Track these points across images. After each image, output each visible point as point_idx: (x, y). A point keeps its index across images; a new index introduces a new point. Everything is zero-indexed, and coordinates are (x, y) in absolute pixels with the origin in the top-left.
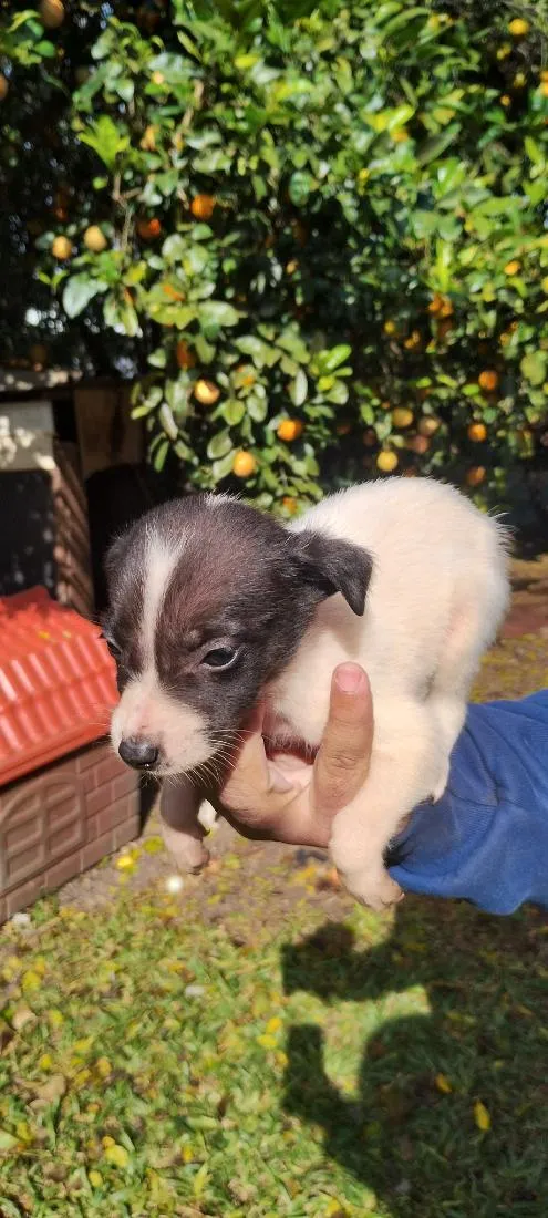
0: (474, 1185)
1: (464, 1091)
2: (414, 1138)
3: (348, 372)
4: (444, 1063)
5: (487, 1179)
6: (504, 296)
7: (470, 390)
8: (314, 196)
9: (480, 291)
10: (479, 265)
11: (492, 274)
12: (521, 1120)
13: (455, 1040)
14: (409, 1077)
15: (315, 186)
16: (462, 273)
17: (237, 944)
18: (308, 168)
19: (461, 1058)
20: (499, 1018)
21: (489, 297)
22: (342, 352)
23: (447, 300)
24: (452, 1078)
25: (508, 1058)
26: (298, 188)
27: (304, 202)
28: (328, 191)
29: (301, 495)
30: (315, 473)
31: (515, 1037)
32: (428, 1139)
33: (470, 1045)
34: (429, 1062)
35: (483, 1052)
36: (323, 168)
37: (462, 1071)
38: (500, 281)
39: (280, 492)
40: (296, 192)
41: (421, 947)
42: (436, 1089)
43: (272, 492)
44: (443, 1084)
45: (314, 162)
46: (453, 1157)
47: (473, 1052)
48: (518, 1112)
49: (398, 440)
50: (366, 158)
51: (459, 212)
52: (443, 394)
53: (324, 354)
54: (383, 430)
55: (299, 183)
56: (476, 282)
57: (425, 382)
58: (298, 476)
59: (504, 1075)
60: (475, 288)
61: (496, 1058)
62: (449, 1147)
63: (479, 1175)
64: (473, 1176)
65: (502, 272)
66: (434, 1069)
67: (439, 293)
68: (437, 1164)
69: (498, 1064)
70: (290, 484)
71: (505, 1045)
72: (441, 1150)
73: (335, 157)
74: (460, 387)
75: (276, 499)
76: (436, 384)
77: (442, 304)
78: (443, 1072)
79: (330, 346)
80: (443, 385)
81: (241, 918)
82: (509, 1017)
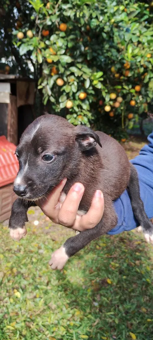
0: (117, 309)
1: (115, 284)
2: (101, 295)
3: (102, 79)
4: (110, 276)
5: (120, 307)
6: (146, 63)
7: (133, 91)
8: (98, 26)
9: (140, 62)
10: (140, 54)
11: (142, 57)
12: (130, 292)
13: (113, 270)
14: (100, 279)
15: (98, 23)
16: (134, 56)
17: (53, 240)
18: (97, 18)
19: (114, 275)
20: (125, 265)
21: (142, 63)
22: (100, 74)
23: (129, 64)
24: (112, 280)
25: (127, 276)
26: (93, 24)
27: (95, 28)
28: (102, 25)
29: (85, 115)
30: (89, 109)
31: (129, 270)
32: (104, 296)
33: (117, 272)
34: (106, 275)
35: (120, 273)
36: (101, 18)
37: (115, 279)
38: (146, 59)
39: (79, 113)
40: (92, 25)
41: (104, 245)
42: (107, 283)
43: (76, 113)
44: (109, 281)
45: (99, 16)
46: (111, 301)
47: (118, 273)
48: (129, 290)
49: (111, 103)
50: (113, 15)
51: (138, 34)
52: (125, 91)
53: (95, 74)
54: (107, 99)
55: (93, 22)
56: (139, 59)
57: (120, 87)
58: (84, 110)
59: (126, 280)
60: (138, 60)
61: (124, 275)
62: (110, 298)
63: (118, 306)
64: (116, 306)
65: (146, 57)
66: (107, 277)
67: (128, 61)
68: (106, 303)
69: (124, 277)
70: (81, 112)
71: (127, 272)
72: (108, 299)
73: (105, 16)
74: (129, 90)
75: (77, 115)
76: (123, 88)
77: (128, 65)
78: (109, 278)
79: (97, 72)
80: (125, 89)
81: (55, 233)
82: (128, 265)
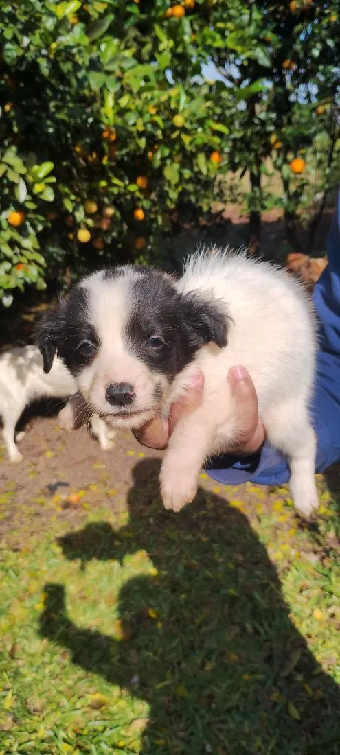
0: (177, 670)
1: (165, 616)
2: (139, 649)
3: (53, 180)
4: (152, 602)
5: (184, 666)
6: (149, 127)
7: (133, 188)
8: (21, 59)
9: (135, 125)
10: (133, 107)
11: (141, 114)
12: (199, 627)
13: (157, 586)
14: (132, 613)
15: (21, 52)
16: (121, 112)
17: (15, 550)
18: (15, 40)
19: (161, 597)
20: (181, 568)
21: (141, 128)
22: (48, 167)
23: (113, 130)
24: (157, 609)
25: (189, 592)
26: (9, 53)
27: (15, 63)
28: (30, 55)
29: (30, 262)
30: (38, 247)
31: (190, 579)
32: (147, 648)
33: (166, 588)
34: (143, 602)
35: (174, 590)
36: (26, 41)
37: (163, 605)
38: (147, 118)
39: (15, 260)
40: (8, 57)
41: (131, 535)
42: (149, 617)
43: (9, 260)
44: (152, 614)
45: (19, 36)
46: (162, 656)
47: (168, 592)
48: (197, 621)
49: (90, 222)
50: (54, 35)
51: (118, 73)
52: (115, 191)
53: (36, 168)
54: (80, 215)
55: (9, 50)
56: (131, 118)
57: (103, 183)
58: (27, 249)
59: (187, 602)
60: (131, 122)
61: (182, 593)
62: (160, 651)
63: (179, 663)
64: (176, 665)
65: (147, 112)
66: (146, 606)
67: (108, 126)
68: (154, 663)
69: (183, 596)
70: (22, 255)
71: (186, 585)
72: (155, 654)
73: (33, 34)
74: (126, 187)
75: (13, 265)
76: (111, 185)
77: (111, 133)
78: (152, 607)
79: (39, 163)
80: (116, 185)
81: (16, 534)
82: (187, 567)
